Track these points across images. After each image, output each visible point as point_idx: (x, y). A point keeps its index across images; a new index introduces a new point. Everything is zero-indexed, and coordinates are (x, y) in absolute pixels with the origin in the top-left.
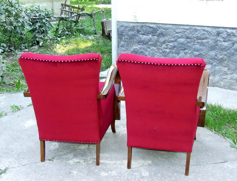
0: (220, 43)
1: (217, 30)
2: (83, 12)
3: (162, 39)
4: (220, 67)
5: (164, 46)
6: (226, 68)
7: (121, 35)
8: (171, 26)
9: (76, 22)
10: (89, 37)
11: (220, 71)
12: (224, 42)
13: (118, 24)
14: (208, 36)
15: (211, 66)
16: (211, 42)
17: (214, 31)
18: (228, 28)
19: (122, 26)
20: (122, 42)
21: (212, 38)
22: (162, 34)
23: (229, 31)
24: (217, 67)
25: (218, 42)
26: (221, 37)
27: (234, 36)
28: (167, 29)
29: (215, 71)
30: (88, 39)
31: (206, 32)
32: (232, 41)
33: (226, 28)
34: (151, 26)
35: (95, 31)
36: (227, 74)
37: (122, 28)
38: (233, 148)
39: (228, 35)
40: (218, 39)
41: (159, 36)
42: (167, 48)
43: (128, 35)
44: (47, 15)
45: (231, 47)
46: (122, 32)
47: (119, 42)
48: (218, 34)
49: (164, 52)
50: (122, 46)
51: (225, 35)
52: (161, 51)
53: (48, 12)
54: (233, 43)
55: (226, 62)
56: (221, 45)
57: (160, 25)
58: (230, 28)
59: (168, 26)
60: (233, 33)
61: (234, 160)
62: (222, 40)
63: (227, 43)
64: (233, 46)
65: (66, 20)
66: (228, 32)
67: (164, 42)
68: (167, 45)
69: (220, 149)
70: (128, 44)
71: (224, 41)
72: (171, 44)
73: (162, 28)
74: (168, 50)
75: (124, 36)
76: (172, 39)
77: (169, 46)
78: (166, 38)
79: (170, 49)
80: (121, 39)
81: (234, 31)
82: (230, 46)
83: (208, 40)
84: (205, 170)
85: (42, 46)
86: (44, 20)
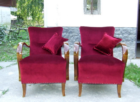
2: (22, 28)
3: (71, 35)
5: (72, 38)
8: (75, 28)
9: (18, 33)
22: (71, 32)
28: (74, 29)
34: (65, 28)
35: (28, 38)
41: (69, 33)
42: (74, 39)
44: (4, 28)
49: (72, 41)
52: (71, 41)
53: (4, 27)
57: (70, 28)
59: (74, 28)
65: (13, 32)
67: (72, 36)
68: (74, 38)
72: (76, 37)
73: (71, 29)
74: (74, 40)
76: (76, 34)
77: (75, 38)
78: (73, 34)
79: (75, 39)
85: (2, 45)
86: (3, 31)
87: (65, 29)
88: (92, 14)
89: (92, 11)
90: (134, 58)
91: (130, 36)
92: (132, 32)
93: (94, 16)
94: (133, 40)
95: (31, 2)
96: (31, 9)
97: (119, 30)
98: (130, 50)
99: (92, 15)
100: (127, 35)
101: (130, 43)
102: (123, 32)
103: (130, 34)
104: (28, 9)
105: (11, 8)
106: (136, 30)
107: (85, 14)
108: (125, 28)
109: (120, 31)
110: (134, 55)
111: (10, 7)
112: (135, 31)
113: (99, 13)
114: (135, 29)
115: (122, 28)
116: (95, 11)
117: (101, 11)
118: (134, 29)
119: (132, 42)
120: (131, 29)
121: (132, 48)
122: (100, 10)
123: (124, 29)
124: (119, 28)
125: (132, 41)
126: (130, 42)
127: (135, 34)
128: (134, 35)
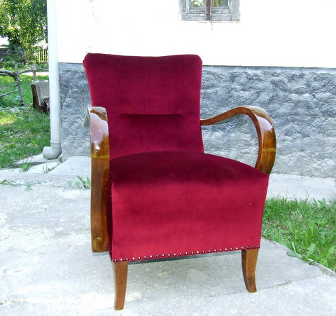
0: (236, 94)
1: (231, 71)
4: (238, 134)
6: (248, 135)
7: (65, 86)
10: (12, 110)
11: (238, 141)
12: (242, 92)
13: (59, 68)
14: (215, 82)
15: (222, 133)
16: (221, 92)
17: (226, 73)
18: (248, 67)
19: (67, 71)
20: (67, 99)
21: (222, 84)
23: (250, 72)
24: (233, 135)
25: (233, 92)
26: (238, 83)
27: (260, 80)
29: (229, 140)
30: (10, 113)
31: (212, 76)
32: (255, 89)
33: (245, 67)
35: (21, 101)
36: (250, 145)
37: (67, 75)
38: (293, 258)
39: (250, 79)
40: (233, 86)
43: (78, 87)
45: (254, 100)
46: (68, 82)
47: (62, 100)
48: (233, 78)
50: (69, 106)
51: (243, 80)
54: (257, 92)
55: (247, 125)
56: (239, 97)
58: (252, 67)
60: (256, 75)
61: (303, 279)
62: (239, 87)
63: (247, 93)
64: (258, 96)
66: (249, 75)
69: (270, 260)
70: (78, 101)
71: (242, 90)
75: (72, 88)
80: (66, 94)
81: (259, 72)
82: (253, 97)
83: (216, 89)
84: (253, 302)
88: (209, 18)
89: (209, 10)
97: (302, 76)
99: (208, 22)
100: (328, 94)
102: (316, 84)
107: (184, 19)
109: (305, 82)
113: (234, 18)
115: (312, 71)
116: (220, 9)
123: (319, 72)
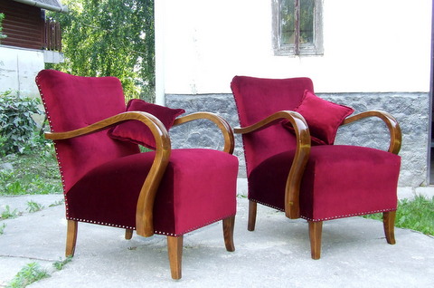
19: (173, 101)
34: (219, 98)
44: (30, 106)
53: (32, 103)
70: (183, 127)
85: (23, 154)
86: (26, 114)
87: (218, 100)
88: (297, 54)
89: (297, 47)
90: (425, 183)
91: (412, 117)
92: (415, 105)
93: (304, 59)
94: (419, 128)
95: (104, 36)
96: (102, 58)
97: (378, 100)
98: (412, 160)
99: (297, 57)
100: (402, 114)
101: (411, 137)
102: (391, 106)
103: (411, 111)
104: (95, 57)
105: (46, 51)
106: (427, 100)
107: (276, 54)
108: (395, 93)
109: (381, 105)
110: (425, 175)
111: (43, 49)
112: (425, 103)
113: (319, 53)
114: (426, 96)
115: (387, 95)
116: (307, 46)
117: (325, 45)
118: (422, 96)
119: (418, 134)
120: (415, 97)
121: (418, 154)
122: (321, 42)
123: (393, 96)
124: (378, 93)
125: (417, 131)
126: (412, 134)
127: (425, 111)
128: (424, 114)
